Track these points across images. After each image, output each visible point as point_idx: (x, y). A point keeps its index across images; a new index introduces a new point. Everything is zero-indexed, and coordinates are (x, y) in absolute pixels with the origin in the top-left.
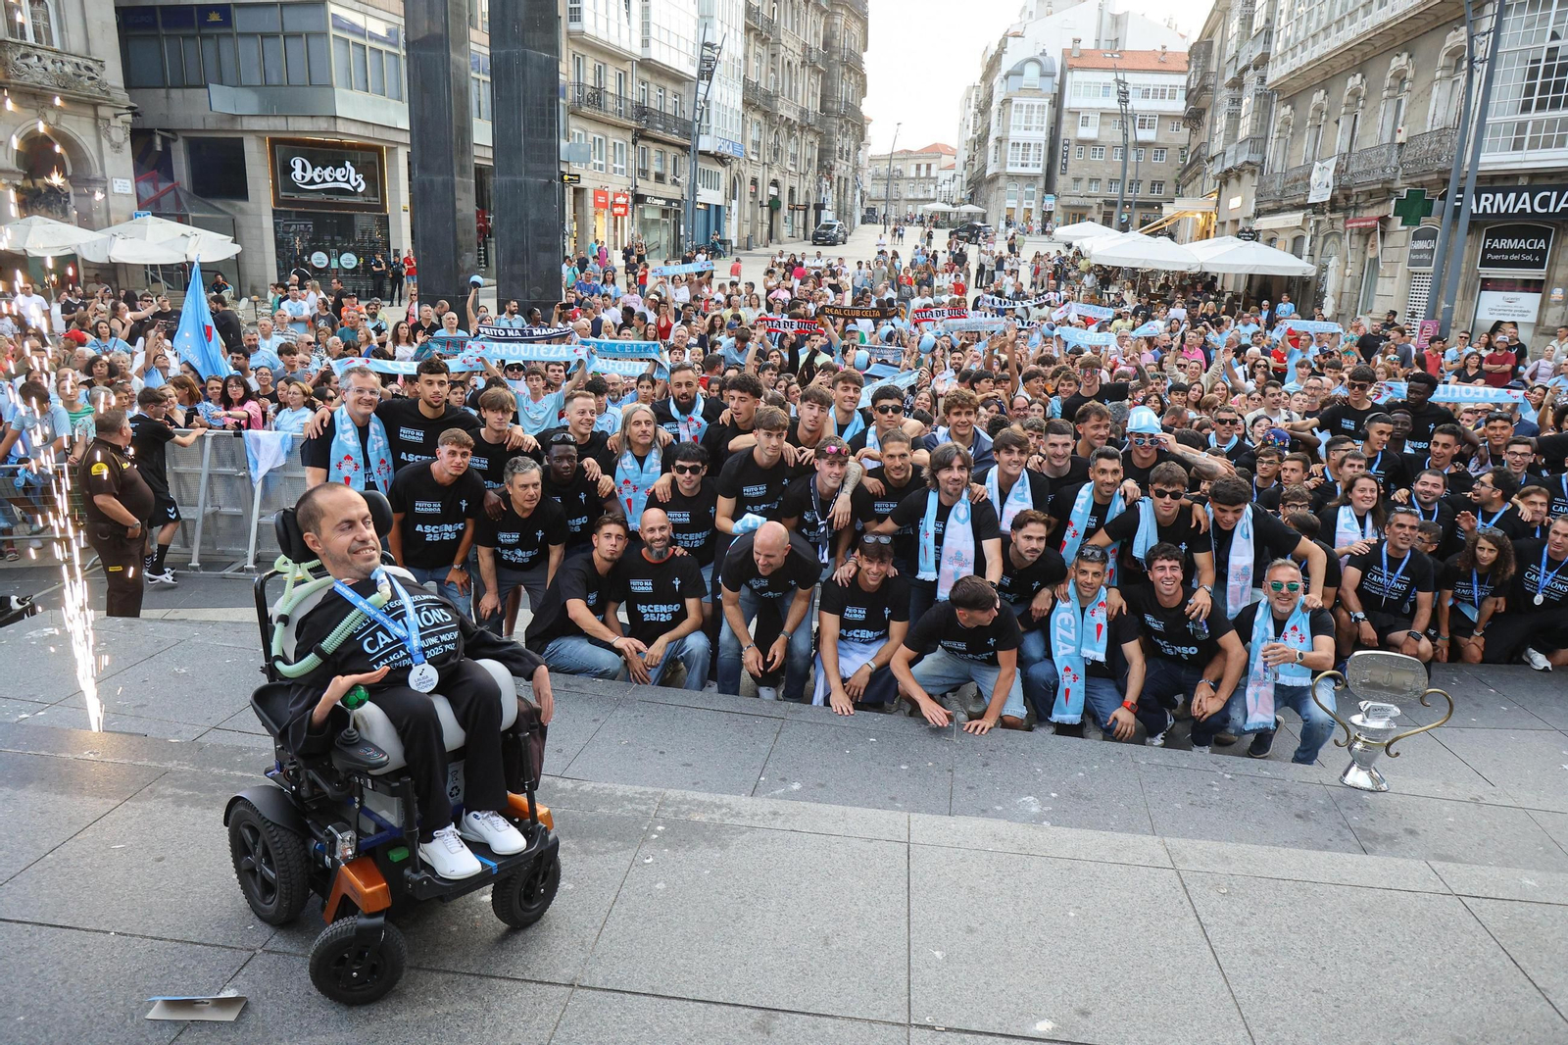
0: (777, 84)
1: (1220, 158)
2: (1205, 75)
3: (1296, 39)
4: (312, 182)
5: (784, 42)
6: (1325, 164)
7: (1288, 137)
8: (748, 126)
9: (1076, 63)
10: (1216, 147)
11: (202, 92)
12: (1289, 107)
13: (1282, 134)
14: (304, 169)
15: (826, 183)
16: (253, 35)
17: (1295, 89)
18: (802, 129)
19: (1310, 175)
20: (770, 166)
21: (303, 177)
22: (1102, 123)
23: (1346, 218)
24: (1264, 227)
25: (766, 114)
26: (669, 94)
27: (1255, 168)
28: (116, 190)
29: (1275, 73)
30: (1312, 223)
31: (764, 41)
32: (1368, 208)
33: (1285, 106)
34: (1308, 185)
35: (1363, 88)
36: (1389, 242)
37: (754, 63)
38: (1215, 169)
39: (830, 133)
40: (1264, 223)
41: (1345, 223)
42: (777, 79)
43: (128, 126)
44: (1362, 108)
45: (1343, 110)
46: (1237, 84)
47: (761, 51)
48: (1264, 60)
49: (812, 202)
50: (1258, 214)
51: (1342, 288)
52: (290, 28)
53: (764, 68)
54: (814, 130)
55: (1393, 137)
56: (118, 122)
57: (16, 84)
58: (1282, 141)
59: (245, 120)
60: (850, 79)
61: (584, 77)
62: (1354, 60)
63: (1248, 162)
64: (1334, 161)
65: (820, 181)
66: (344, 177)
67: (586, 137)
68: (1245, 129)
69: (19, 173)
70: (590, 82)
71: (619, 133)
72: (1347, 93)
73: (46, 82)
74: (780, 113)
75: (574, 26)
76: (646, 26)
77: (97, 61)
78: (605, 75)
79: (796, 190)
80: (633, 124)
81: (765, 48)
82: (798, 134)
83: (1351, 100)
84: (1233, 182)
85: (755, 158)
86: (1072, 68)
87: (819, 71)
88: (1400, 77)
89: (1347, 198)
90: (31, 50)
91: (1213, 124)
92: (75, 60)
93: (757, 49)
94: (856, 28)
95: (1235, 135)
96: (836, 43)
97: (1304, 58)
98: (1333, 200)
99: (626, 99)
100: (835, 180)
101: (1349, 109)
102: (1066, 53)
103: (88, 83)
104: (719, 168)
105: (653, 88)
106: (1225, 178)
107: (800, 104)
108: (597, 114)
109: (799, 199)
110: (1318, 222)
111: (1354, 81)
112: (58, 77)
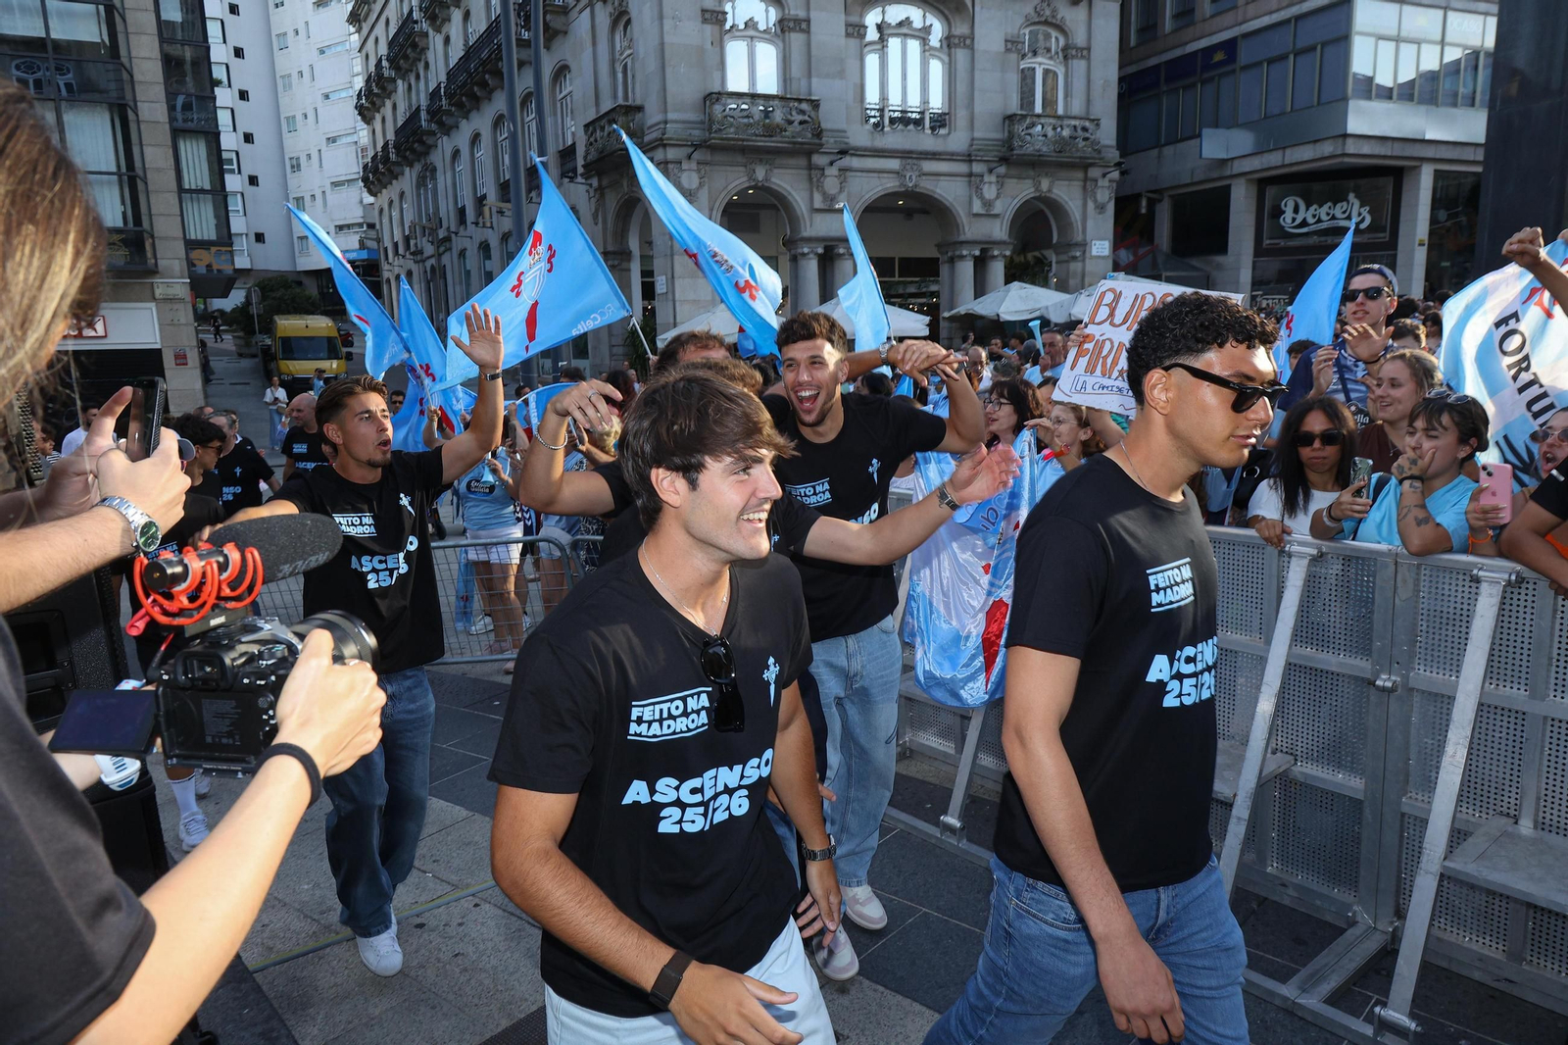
4: (1304, 223)
11: (1194, 142)
14: (1296, 210)
16: (1258, 64)
21: (1294, 220)
28: (1094, 252)
43: (1115, 185)
52: (1300, 45)
56: (1104, 183)
57: (1018, 155)
59: (1236, 162)
66: (1344, 212)
69: (1009, 243)
73: (1045, 149)
77: (1093, 120)
90: (1035, 119)
92: (1073, 122)
103: (1081, 144)
112: (1056, 142)
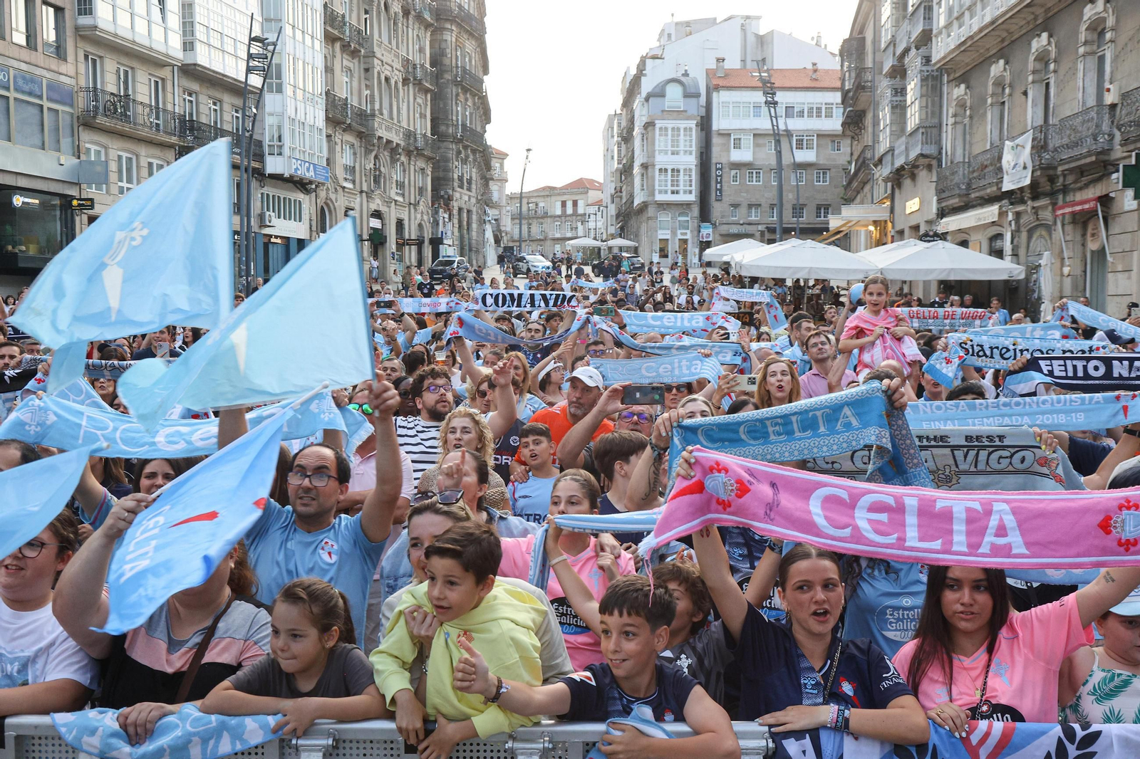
0: (373, 102)
1: (889, 157)
2: (860, 71)
3: (961, 6)
5: (378, 55)
6: (1018, 141)
7: (967, 121)
8: (338, 148)
9: (721, 83)
10: (884, 145)
12: (963, 86)
13: (959, 119)
15: (442, 215)
17: (967, 64)
18: (409, 154)
19: (1000, 158)
20: (369, 195)
22: (756, 145)
23: (1054, 204)
24: (952, 227)
25: (360, 135)
26: (227, 107)
27: (931, 161)
29: (941, 48)
30: (1010, 216)
31: (354, 54)
32: (1081, 189)
33: (958, 86)
34: (1000, 169)
35: (1052, 49)
36: (1115, 228)
37: (342, 79)
38: (885, 171)
39: (447, 160)
40: (952, 223)
41: (1054, 210)
42: (372, 96)
44: (1055, 71)
45: (1030, 78)
46: (899, 72)
47: (351, 65)
48: (926, 38)
49: (427, 235)
50: (942, 214)
51: (1061, 291)
53: (355, 84)
54: (423, 155)
55: (1100, 97)
58: (960, 127)
60: (466, 100)
61: (103, 82)
62: (1035, 19)
63: (922, 155)
64: (1029, 136)
65: (437, 212)
67: (106, 154)
68: (913, 118)
70: (111, 88)
71: (156, 151)
72: (1032, 58)
74: (380, 133)
75: (84, 21)
76: (188, 26)
78: (134, 81)
79: (406, 223)
80: (174, 140)
81: (356, 61)
82: (403, 158)
83: (1039, 66)
84: (907, 183)
85: (349, 185)
86: (717, 88)
87: (427, 91)
88: (1098, 28)
89: (1052, 180)
91: (876, 123)
93: (345, 63)
94: (470, 46)
95: (903, 129)
96: (447, 61)
97: (974, 24)
98: (1034, 185)
99: (165, 110)
100: (455, 212)
101: (1037, 77)
102: (709, 73)
104: (300, 196)
105: (203, 98)
106: (899, 178)
107: (404, 124)
108: (119, 126)
109: (411, 232)
110: (1018, 215)
111: (1040, 42)
